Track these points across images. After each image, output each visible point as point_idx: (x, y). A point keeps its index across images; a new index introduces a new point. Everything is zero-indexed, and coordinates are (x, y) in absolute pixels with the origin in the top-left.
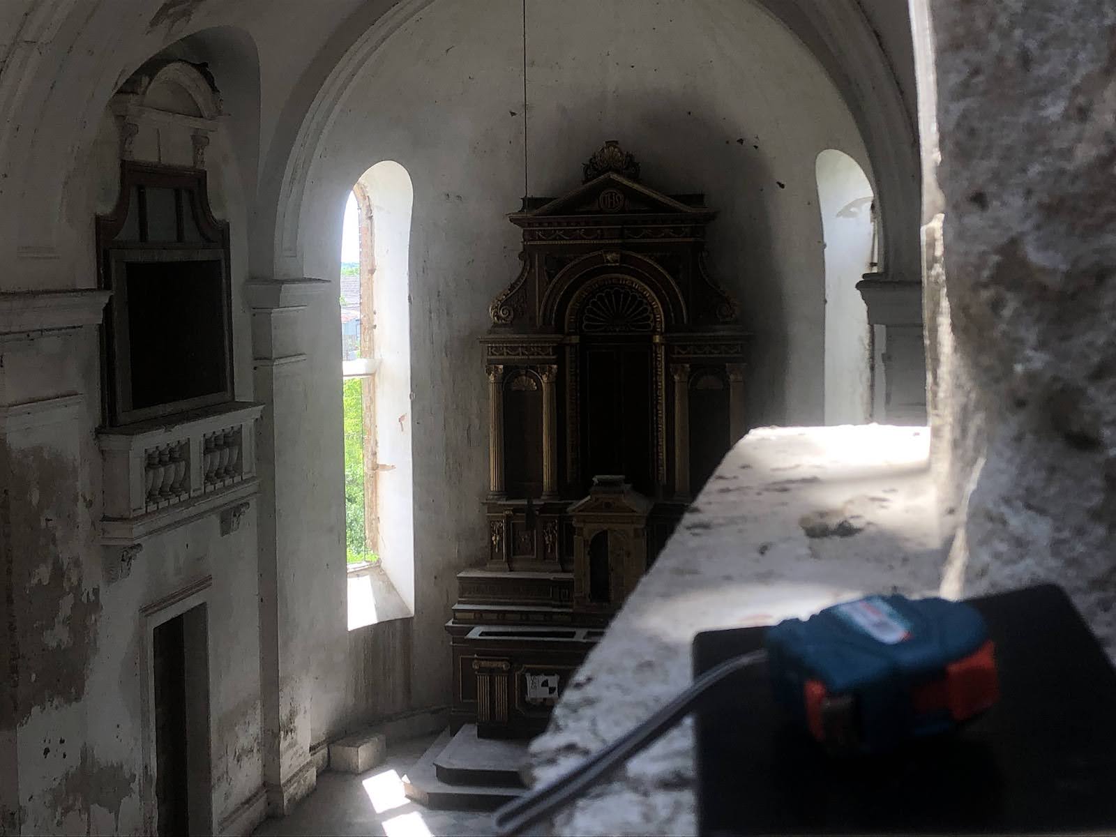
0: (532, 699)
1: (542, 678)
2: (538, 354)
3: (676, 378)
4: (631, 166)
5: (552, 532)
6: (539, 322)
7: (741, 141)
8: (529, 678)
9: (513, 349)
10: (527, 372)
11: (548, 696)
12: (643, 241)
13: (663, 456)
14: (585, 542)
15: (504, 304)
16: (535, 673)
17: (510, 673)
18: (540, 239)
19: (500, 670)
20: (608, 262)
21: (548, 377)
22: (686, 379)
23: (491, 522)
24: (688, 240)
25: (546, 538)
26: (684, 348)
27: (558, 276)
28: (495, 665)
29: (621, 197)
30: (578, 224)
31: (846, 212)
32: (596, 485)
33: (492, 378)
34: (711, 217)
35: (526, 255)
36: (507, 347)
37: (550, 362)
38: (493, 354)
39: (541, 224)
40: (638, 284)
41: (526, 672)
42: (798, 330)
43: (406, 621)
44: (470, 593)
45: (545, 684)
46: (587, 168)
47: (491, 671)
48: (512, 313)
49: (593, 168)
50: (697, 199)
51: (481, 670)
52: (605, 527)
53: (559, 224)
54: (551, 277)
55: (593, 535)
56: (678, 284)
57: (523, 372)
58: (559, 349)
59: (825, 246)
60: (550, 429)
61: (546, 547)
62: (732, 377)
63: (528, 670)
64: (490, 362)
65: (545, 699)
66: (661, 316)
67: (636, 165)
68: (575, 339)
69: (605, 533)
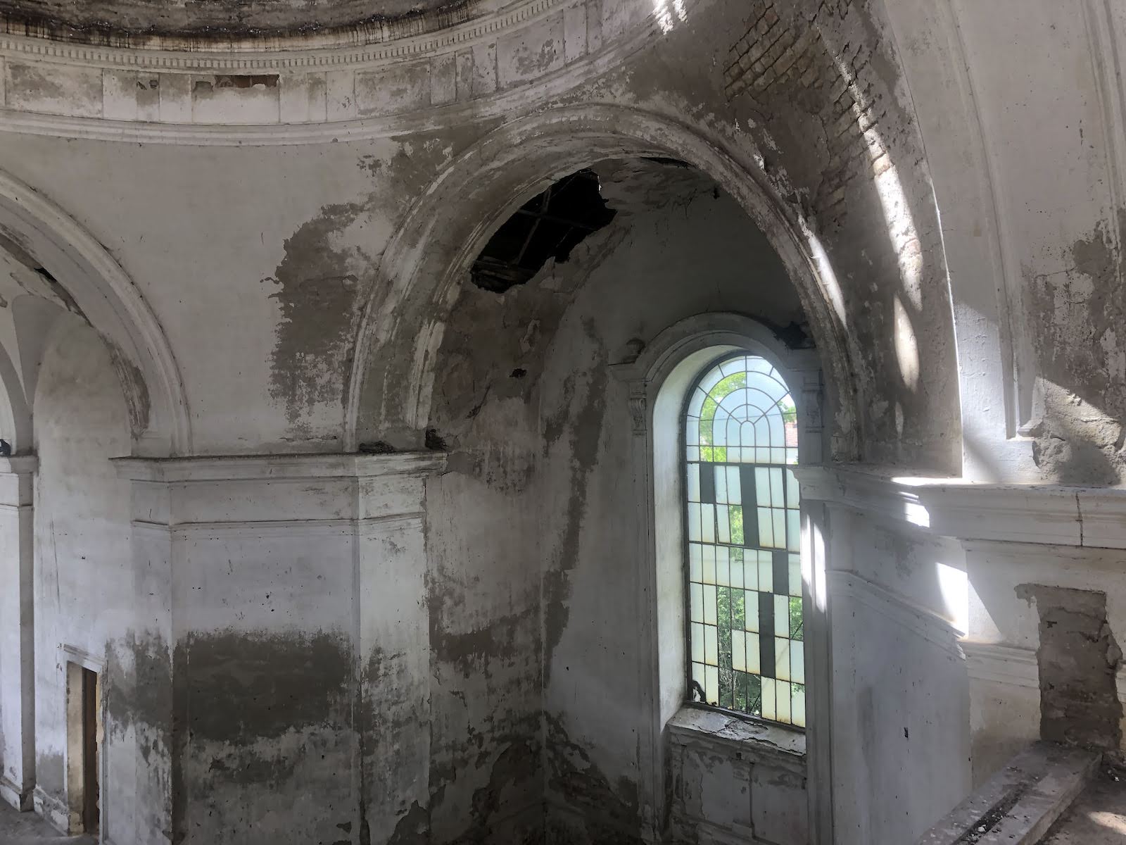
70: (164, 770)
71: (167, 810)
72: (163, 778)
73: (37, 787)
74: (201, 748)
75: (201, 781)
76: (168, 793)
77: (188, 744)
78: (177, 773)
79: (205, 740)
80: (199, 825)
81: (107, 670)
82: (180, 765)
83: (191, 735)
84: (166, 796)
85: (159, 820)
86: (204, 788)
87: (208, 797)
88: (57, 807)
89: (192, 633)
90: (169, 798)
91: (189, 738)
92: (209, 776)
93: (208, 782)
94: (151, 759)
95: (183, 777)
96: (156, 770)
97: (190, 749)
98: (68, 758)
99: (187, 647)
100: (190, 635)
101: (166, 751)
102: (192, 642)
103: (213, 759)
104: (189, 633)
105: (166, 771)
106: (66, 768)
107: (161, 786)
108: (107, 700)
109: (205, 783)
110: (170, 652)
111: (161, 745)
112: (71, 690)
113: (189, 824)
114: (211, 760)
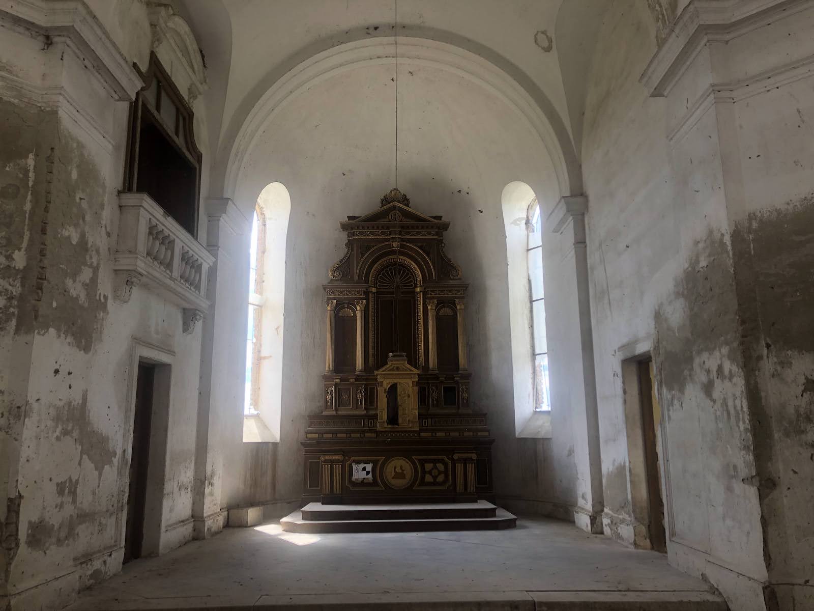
0: (356, 479)
1: (362, 466)
2: (355, 295)
3: (429, 308)
4: (405, 200)
5: (361, 393)
6: (356, 277)
7: (460, 191)
8: (354, 466)
9: (342, 292)
10: (348, 306)
11: (365, 476)
12: (412, 237)
13: (422, 351)
14: (385, 390)
15: (337, 269)
16: (358, 463)
17: (343, 463)
18: (357, 236)
19: (338, 461)
20: (393, 247)
21: (360, 307)
22: (434, 308)
23: (327, 386)
24: (435, 237)
25: (358, 396)
26: (433, 291)
27: (367, 254)
28: (334, 457)
29: (401, 215)
30: (378, 228)
31: (515, 222)
32: (391, 357)
33: (329, 308)
34: (446, 226)
35: (349, 244)
36: (338, 291)
37: (362, 299)
38: (330, 295)
39: (358, 228)
40: (408, 261)
41: (353, 462)
42: (492, 283)
43: (275, 444)
44: (315, 425)
45: (364, 469)
46: (382, 200)
47: (332, 461)
48: (341, 274)
49: (385, 200)
50: (440, 218)
51: (326, 461)
52: (395, 381)
53: (368, 228)
54: (363, 255)
55: (389, 386)
56: (430, 259)
57: (346, 306)
58: (367, 293)
59: (506, 237)
60: (361, 334)
61: (357, 400)
62: (458, 307)
63: (354, 461)
64: (329, 299)
65: (364, 479)
66: (420, 278)
67: (408, 200)
68: (374, 290)
69: (396, 384)
70: (734, 395)
71: (746, 448)
72: (735, 407)
73: (606, 510)
74: (785, 364)
75: (791, 410)
76: (744, 422)
77: (765, 358)
78: (754, 395)
79: (789, 353)
80: (795, 472)
81: (658, 342)
82: (756, 383)
83: (768, 346)
84: (742, 428)
85: (735, 467)
86: (798, 420)
87: (803, 432)
88: (623, 521)
89: (754, 214)
90: (746, 430)
91: (765, 351)
92: (803, 402)
93: (802, 410)
94: (716, 394)
95: (763, 401)
96: (725, 403)
97: (768, 365)
98: (630, 462)
99: (750, 232)
100: (752, 217)
101: (735, 368)
102: (755, 225)
103: (806, 378)
104: (749, 215)
105: (738, 394)
106: (628, 474)
107: (733, 419)
108: (661, 374)
109: (797, 411)
110: (727, 240)
111: (727, 366)
112: (627, 390)
113: (780, 468)
114: (802, 380)
